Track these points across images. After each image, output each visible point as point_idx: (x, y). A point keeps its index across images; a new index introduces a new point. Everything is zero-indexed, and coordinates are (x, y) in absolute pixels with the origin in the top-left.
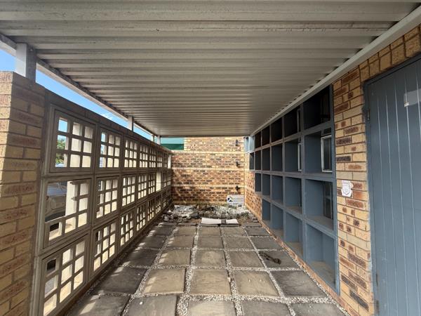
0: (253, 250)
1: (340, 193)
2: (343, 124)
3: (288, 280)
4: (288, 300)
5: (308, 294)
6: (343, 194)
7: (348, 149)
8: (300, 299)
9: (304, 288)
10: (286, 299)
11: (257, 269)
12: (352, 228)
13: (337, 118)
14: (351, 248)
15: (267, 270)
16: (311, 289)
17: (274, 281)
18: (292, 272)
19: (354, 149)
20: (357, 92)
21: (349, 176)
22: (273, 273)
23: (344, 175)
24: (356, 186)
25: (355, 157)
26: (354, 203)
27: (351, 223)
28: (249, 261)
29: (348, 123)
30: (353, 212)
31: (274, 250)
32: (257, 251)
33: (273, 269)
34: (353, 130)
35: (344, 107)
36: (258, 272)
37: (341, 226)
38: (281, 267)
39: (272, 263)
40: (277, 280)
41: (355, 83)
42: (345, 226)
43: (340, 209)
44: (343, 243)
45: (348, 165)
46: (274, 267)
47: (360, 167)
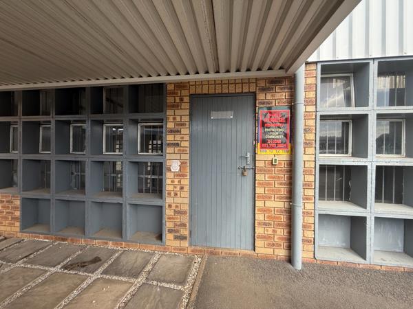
0: (48, 273)
1: (169, 170)
2: (174, 119)
3: (124, 266)
4: (141, 280)
5: (147, 262)
6: (172, 170)
7: (178, 137)
8: (146, 270)
9: (140, 261)
10: (140, 280)
11: (84, 285)
12: (179, 193)
13: (169, 112)
14: (177, 207)
15: (94, 276)
16: (144, 258)
17: (115, 277)
18: (118, 258)
19: (182, 138)
20: (186, 99)
21: (178, 156)
22: (105, 272)
23: (174, 156)
24: (182, 163)
25: (183, 144)
26: (180, 175)
27: (178, 189)
28: (62, 287)
29: (178, 119)
30: (179, 182)
31: (77, 254)
32: (58, 269)
33: (101, 270)
34: (182, 124)
35: (175, 106)
36: (89, 286)
37: (169, 194)
38: (106, 261)
39: (92, 266)
40: (116, 274)
41: (185, 92)
42: (172, 193)
43: (168, 181)
44: (170, 206)
45: (177, 149)
46: (99, 267)
47: (186, 150)
